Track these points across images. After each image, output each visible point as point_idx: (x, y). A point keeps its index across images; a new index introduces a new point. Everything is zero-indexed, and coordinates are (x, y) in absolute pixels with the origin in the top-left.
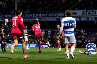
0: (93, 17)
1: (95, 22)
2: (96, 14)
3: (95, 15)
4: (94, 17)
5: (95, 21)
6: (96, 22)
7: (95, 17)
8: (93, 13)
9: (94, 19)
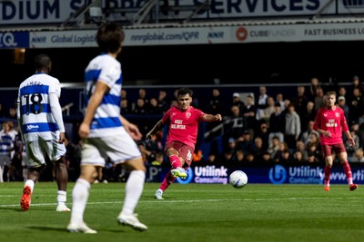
0: (9, 30)
1: (17, 57)
2: (21, 17)
3: (16, 20)
4: (14, 30)
5: (16, 49)
6: (21, 53)
7: (19, 29)
8: (9, 10)
9: (12, 43)
